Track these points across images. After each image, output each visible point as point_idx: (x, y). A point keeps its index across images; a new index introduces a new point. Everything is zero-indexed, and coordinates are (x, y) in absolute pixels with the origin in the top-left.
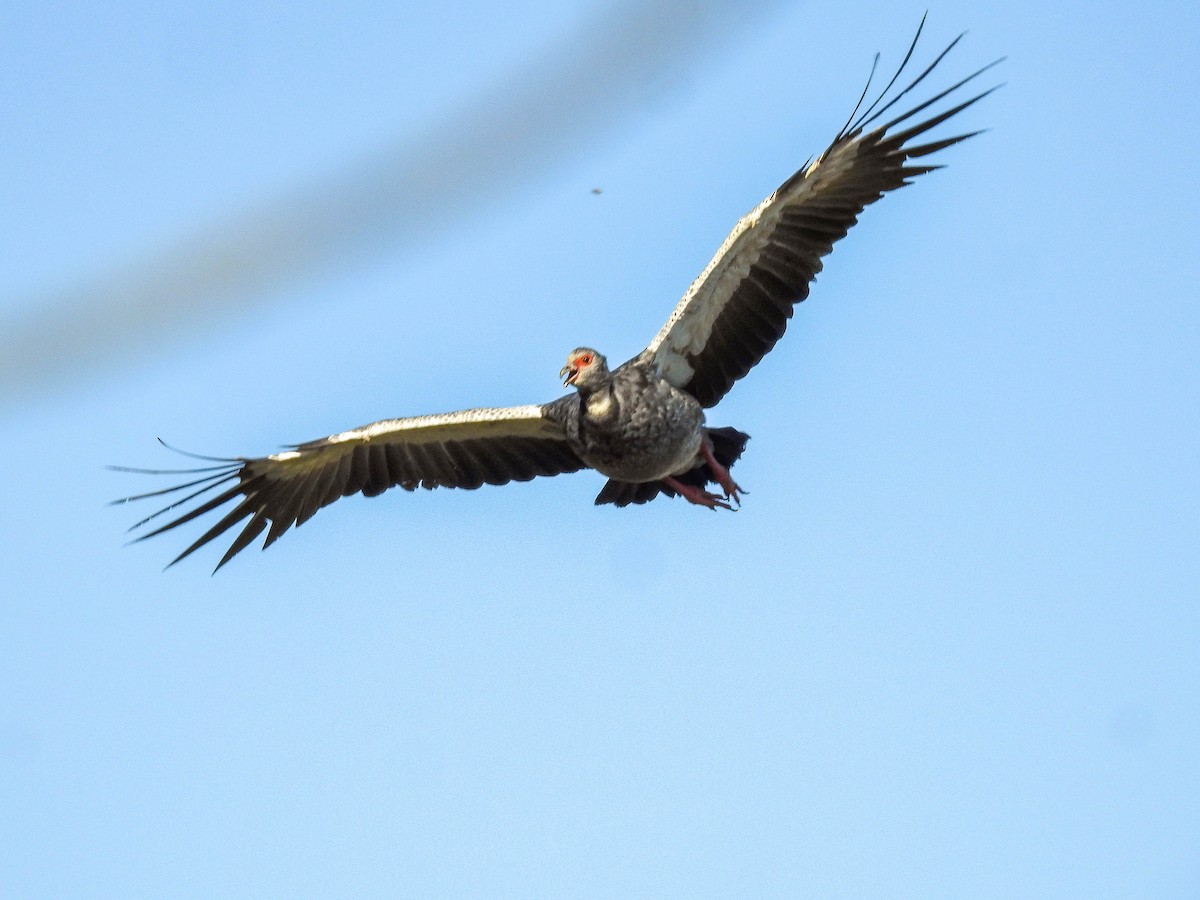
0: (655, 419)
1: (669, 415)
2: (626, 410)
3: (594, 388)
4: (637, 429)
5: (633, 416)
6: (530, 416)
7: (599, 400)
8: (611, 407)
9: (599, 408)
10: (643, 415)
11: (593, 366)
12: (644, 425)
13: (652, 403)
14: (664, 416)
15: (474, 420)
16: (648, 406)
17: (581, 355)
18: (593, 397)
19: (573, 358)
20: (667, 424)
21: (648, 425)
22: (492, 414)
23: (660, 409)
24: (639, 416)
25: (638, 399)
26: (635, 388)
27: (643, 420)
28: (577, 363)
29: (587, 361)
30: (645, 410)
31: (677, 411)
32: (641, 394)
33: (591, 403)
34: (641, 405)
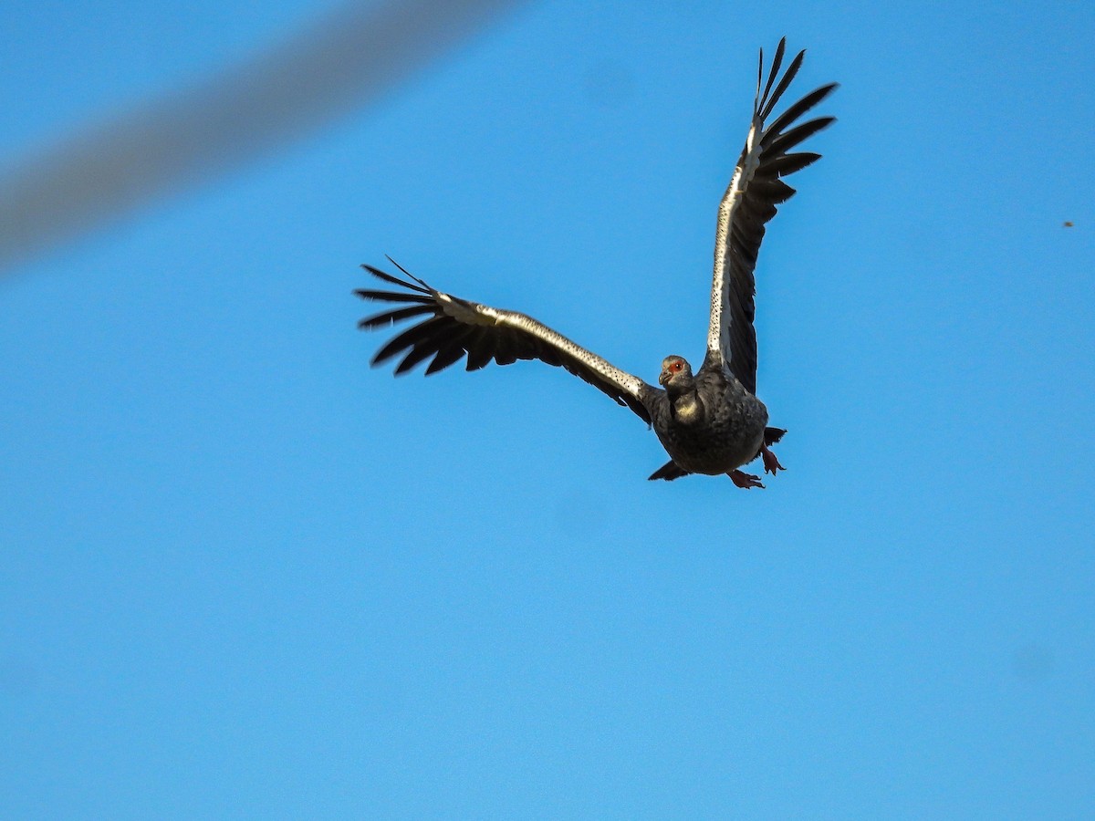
0: (735, 414)
1: (744, 411)
2: (710, 411)
3: (683, 391)
4: (720, 425)
5: (717, 416)
6: (630, 389)
7: (687, 404)
8: (697, 409)
9: (687, 411)
10: (726, 413)
11: (683, 371)
12: (726, 421)
13: (731, 401)
14: (741, 411)
15: (588, 363)
16: (729, 404)
17: (674, 362)
18: (681, 400)
19: (667, 364)
20: (744, 420)
21: (729, 421)
22: (604, 368)
23: (738, 405)
24: (722, 414)
25: (720, 400)
26: (717, 390)
27: (724, 417)
28: (671, 369)
29: (679, 368)
30: (726, 408)
31: (751, 409)
32: (722, 395)
33: (680, 406)
34: (724, 404)
